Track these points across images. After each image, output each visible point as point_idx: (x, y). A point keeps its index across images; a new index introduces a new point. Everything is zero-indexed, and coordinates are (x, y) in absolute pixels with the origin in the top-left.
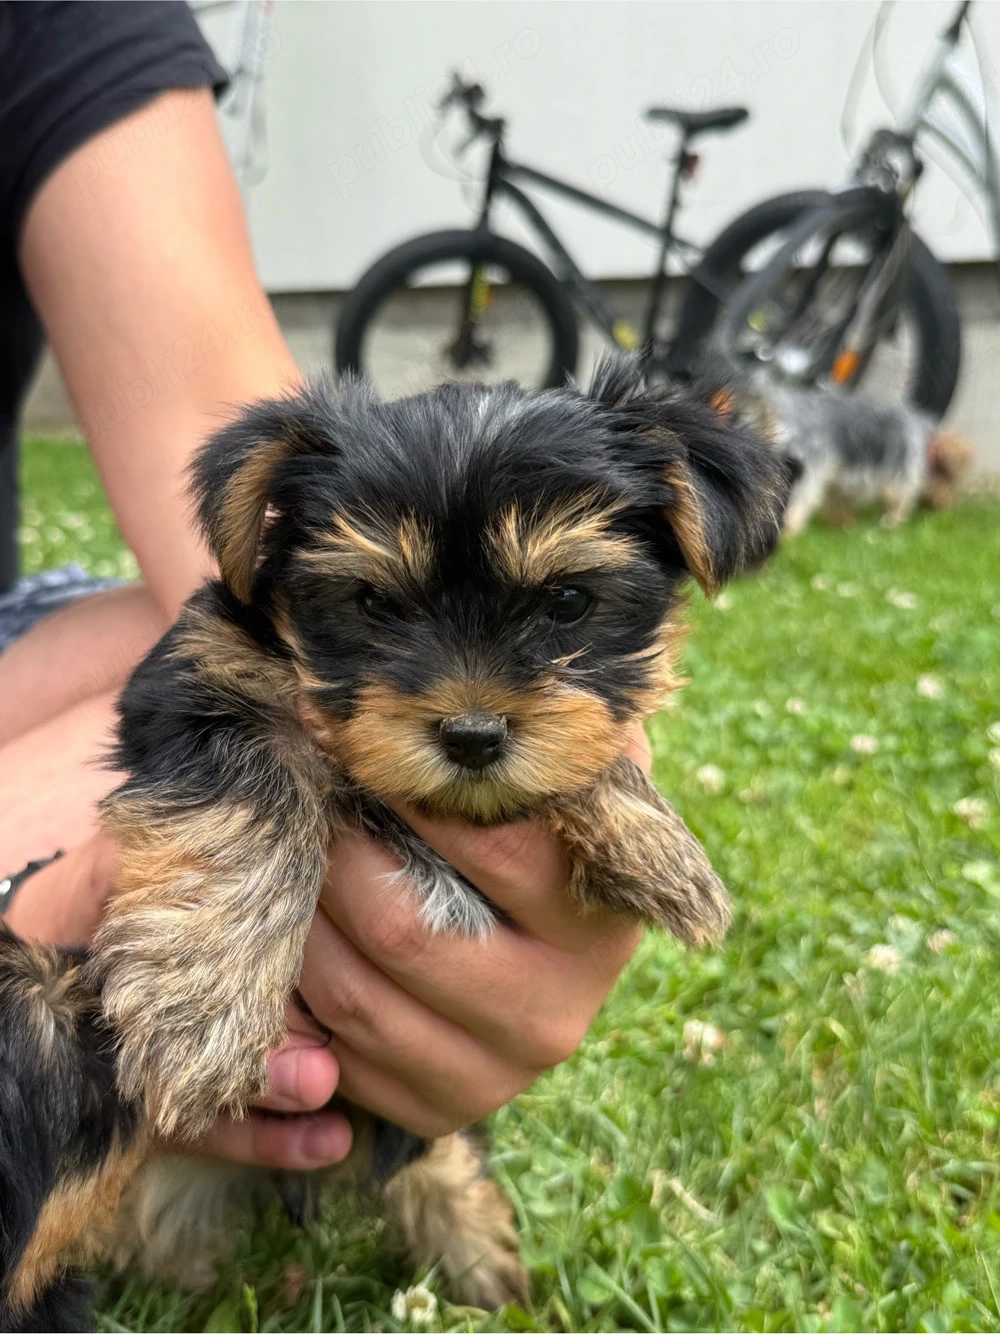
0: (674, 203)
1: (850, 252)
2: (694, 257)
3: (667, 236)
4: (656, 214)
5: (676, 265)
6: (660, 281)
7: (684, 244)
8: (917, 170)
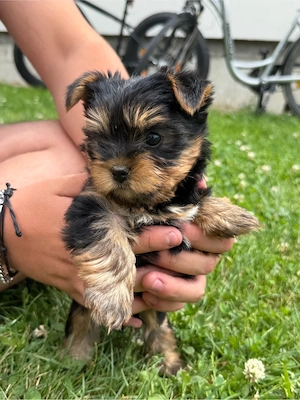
0: (126, 13)
1: (180, 34)
2: (132, 30)
3: (123, 23)
4: (120, 16)
5: (126, 32)
6: (120, 37)
7: (128, 26)
8: (202, 9)
